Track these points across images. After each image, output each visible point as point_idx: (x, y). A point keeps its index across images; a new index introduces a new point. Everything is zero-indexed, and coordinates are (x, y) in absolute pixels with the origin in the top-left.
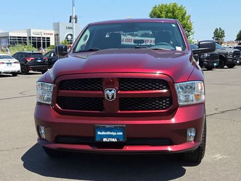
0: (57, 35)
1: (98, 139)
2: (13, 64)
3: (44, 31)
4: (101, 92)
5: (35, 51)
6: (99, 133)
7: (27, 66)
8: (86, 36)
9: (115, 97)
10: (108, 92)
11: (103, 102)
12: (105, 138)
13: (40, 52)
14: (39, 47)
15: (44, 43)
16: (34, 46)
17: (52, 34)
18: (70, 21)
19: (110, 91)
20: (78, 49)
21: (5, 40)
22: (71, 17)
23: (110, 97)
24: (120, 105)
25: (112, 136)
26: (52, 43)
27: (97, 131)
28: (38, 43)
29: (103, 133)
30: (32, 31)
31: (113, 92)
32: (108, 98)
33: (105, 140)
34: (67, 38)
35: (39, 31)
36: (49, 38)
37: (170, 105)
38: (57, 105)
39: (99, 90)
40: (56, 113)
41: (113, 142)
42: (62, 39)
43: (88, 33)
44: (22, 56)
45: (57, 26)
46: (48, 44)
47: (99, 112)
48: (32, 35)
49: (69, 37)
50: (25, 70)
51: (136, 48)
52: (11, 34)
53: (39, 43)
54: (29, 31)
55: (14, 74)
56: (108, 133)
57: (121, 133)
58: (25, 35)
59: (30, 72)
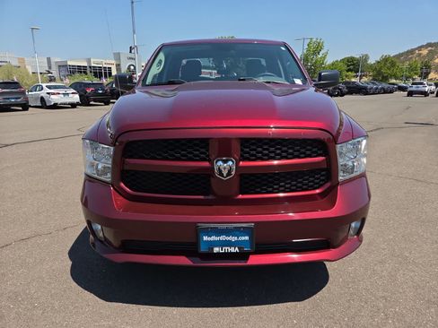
0: (118, 66)
1: (203, 249)
2: (71, 95)
3: (104, 61)
4: (207, 164)
5: (96, 81)
6: (205, 238)
7: (87, 97)
8: (160, 62)
9: (233, 173)
10: (220, 163)
11: (209, 181)
12: (216, 246)
13: (101, 82)
14: (100, 77)
15: (105, 73)
16: (96, 75)
17: (113, 64)
18: (131, 52)
19: (225, 162)
20: (149, 81)
21: (64, 69)
23: (225, 173)
24: (241, 185)
25: (229, 244)
26: (114, 72)
27: (201, 234)
28: (99, 72)
29: (213, 238)
30: (92, 60)
31: (230, 163)
32: (221, 174)
33: (216, 250)
34: (129, 68)
35: (100, 60)
36: (110, 68)
37: (326, 182)
38: (122, 184)
39: (204, 160)
40: (121, 198)
41: (231, 253)
42: (124, 70)
43: (162, 56)
44: (80, 87)
45: (117, 56)
46: (110, 74)
47: (202, 197)
48: (93, 65)
49: (132, 67)
50: (85, 101)
51: (240, 80)
52: (69, 63)
53: (101, 73)
54: (89, 61)
55: (73, 105)
56: (223, 238)
57: (247, 238)
58: (85, 64)
59: (92, 103)
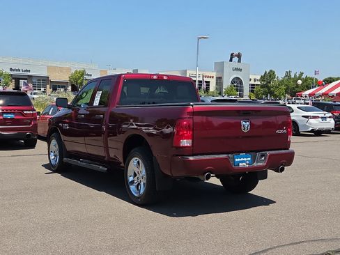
0: (219, 79)
2: (328, 119)
17: (213, 77)
18: (231, 60)
22: (232, 55)
30: (188, 73)
34: (233, 82)
36: (209, 82)
54: (184, 73)
